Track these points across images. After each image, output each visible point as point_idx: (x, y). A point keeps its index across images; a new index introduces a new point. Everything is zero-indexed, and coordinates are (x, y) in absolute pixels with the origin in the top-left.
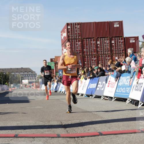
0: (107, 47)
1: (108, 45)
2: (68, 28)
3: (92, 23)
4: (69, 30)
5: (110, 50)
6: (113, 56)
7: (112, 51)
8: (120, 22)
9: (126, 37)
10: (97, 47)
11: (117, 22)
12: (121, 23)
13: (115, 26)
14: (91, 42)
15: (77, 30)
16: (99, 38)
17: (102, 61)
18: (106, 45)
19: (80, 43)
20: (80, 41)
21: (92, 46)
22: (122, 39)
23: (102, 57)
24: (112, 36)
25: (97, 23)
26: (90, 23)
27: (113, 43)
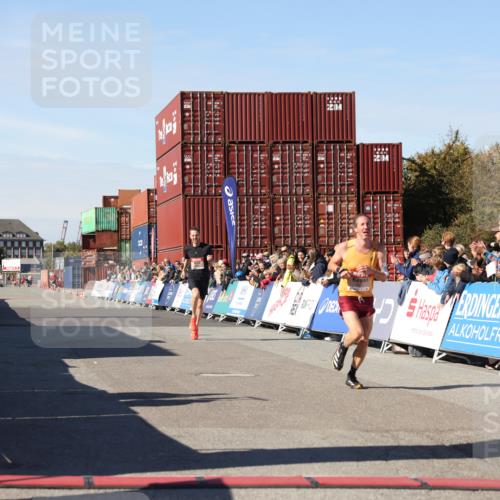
0: (304, 173)
1: (306, 165)
2: (185, 107)
3: (259, 94)
4: (187, 114)
5: (310, 181)
6: (318, 203)
7: (318, 186)
8: (347, 94)
9: (363, 145)
10: (271, 171)
11: (338, 95)
12: (348, 99)
13: (330, 107)
14: (255, 155)
15: (211, 116)
16: (278, 143)
17: (285, 215)
18: (299, 168)
19: (219, 158)
20: (219, 151)
21: (256, 168)
22: (348, 150)
23: (285, 202)
24: (319, 140)
25: (276, 95)
26: (255, 94)
27: (322, 162)
